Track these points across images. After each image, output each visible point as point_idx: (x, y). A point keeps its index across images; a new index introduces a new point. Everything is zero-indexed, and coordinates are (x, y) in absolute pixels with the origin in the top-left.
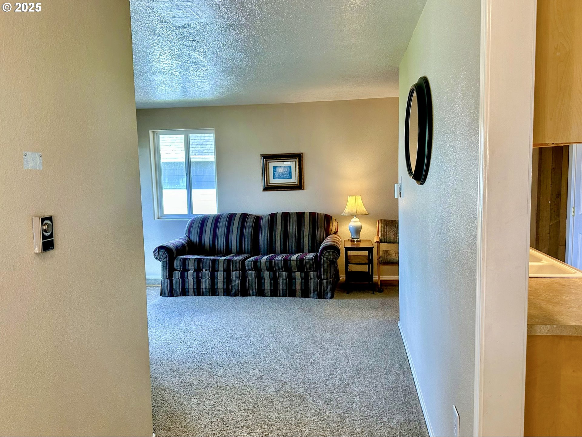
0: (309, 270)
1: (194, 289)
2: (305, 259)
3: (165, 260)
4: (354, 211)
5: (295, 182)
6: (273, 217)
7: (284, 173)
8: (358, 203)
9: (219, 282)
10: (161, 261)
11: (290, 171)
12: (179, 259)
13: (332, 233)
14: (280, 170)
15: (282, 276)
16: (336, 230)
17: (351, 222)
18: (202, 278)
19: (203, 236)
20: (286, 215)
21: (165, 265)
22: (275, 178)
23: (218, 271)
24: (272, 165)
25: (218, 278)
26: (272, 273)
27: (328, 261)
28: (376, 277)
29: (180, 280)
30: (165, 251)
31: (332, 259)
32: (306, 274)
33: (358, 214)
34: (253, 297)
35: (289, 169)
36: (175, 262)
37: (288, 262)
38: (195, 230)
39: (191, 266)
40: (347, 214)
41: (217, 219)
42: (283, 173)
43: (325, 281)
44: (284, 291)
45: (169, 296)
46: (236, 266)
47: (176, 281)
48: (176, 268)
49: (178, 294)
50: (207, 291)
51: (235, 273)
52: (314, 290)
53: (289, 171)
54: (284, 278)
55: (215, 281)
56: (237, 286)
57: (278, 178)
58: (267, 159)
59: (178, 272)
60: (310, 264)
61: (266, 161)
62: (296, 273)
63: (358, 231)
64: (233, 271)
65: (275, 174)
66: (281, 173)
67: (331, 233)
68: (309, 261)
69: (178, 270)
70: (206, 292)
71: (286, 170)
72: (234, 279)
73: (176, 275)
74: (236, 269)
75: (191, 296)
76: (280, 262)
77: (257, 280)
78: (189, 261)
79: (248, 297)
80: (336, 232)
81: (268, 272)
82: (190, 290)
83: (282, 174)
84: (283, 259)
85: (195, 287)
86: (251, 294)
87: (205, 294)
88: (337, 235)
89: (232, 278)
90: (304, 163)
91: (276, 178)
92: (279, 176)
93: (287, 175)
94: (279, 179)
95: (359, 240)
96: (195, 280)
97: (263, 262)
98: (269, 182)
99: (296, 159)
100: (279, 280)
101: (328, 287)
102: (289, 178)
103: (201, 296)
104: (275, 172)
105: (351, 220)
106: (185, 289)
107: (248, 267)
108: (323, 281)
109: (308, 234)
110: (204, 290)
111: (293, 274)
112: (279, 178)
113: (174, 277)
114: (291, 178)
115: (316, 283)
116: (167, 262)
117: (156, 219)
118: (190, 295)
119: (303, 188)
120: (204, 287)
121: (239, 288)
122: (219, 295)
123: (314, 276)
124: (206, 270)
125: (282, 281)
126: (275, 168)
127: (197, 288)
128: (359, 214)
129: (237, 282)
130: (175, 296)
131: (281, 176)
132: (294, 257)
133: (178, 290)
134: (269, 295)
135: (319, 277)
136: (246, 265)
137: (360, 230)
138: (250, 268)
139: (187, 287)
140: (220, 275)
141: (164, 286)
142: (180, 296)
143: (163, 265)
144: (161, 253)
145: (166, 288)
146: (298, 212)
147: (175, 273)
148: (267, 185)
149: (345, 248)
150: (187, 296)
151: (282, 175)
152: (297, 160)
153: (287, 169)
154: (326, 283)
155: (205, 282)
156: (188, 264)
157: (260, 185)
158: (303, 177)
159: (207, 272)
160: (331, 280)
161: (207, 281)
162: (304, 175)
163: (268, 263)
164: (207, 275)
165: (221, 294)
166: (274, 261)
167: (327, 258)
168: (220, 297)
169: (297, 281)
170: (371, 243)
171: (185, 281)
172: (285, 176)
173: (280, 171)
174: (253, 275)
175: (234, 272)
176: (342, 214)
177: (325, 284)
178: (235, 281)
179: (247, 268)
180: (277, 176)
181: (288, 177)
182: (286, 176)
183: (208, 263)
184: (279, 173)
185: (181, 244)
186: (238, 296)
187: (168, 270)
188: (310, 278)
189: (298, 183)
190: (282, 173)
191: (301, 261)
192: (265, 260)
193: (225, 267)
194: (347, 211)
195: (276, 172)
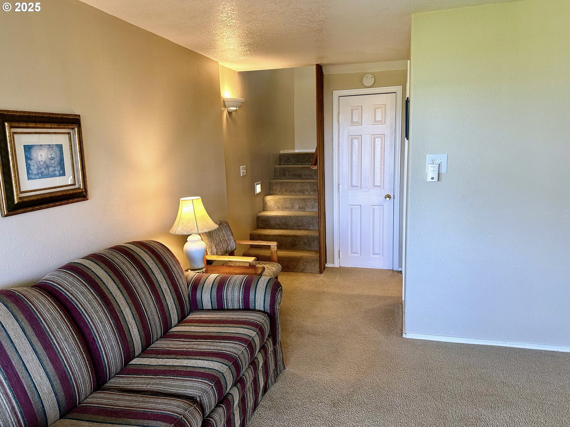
5: (75, 183)
7: (48, 162)
11: (61, 156)
14: (41, 156)
22: (31, 176)
35: (58, 153)
53: (57, 159)
57: (37, 177)
58: (13, 122)
61: (9, 129)
65: (30, 165)
66: (42, 163)
71: (54, 155)
83: (45, 166)
90: (83, 138)
91: (33, 177)
92: (39, 171)
93: (56, 168)
94: (40, 178)
99: (74, 128)
102: (60, 175)
104: (29, 162)
112: (40, 175)
114: (64, 174)
119: (88, 196)
126: (28, 149)
131: (43, 169)
151: (45, 169)
153: (55, 152)
158: (85, 172)
162: (86, 167)
172: (52, 171)
173: (40, 158)
180: (35, 172)
181: (57, 173)
182: (55, 170)
184: (39, 162)
189: (78, 185)
190: (45, 162)
195: (31, 159)
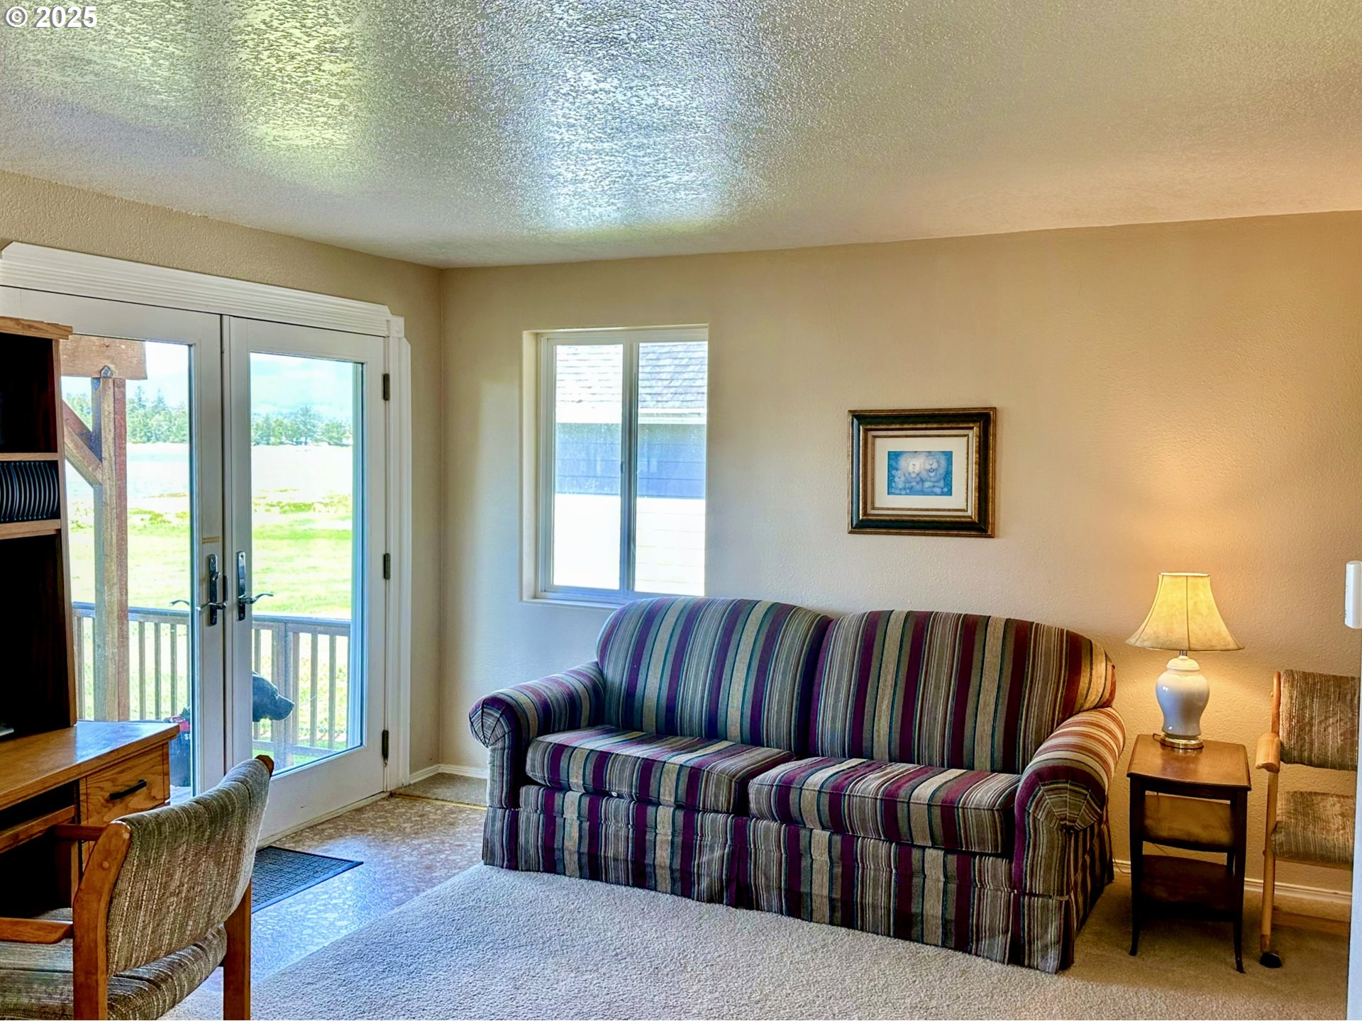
0: (977, 850)
1: (580, 854)
2: (964, 804)
3: (499, 745)
4: (1179, 633)
5: (965, 507)
6: (873, 625)
7: (924, 475)
8: (1195, 603)
9: (658, 843)
10: (487, 747)
11: (948, 468)
12: (542, 746)
13: (1087, 706)
14: (914, 466)
15: (875, 856)
16: (1107, 695)
17: (1166, 670)
18: (606, 819)
19: (641, 668)
20: (919, 625)
21: (497, 763)
22: (893, 490)
23: (658, 804)
24: (885, 445)
25: (656, 828)
26: (837, 838)
27: (1054, 825)
28: (1255, 885)
29: (542, 816)
30: (501, 716)
31: (1070, 821)
32: (966, 859)
33: (1195, 644)
34: (769, 915)
35: (943, 462)
36: (530, 755)
37: (899, 806)
38: (619, 649)
39: (576, 775)
40: (1147, 644)
41: (692, 613)
42: (921, 475)
43: (1037, 902)
44: (881, 912)
45: (505, 866)
46: (716, 796)
47: (528, 818)
48: (530, 774)
49: (533, 862)
50: (622, 866)
51: (713, 821)
52: (992, 929)
53: (942, 471)
54: (883, 863)
55: (647, 837)
56: (715, 867)
57: (903, 492)
58: (869, 427)
59: (536, 788)
60: (980, 825)
61: (866, 431)
62: (927, 850)
63: (1191, 707)
64: (705, 811)
65: (894, 476)
66: (913, 475)
67: (1082, 706)
68: (978, 817)
69: (536, 783)
70: (616, 869)
71: (935, 466)
72: (708, 840)
73: (530, 796)
74: (718, 806)
75: (570, 877)
76: (869, 802)
77: (784, 856)
78: (570, 756)
79: (751, 912)
80: (1104, 704)
81: (824, 832)
82: (567, 857)
83: (918, 479)
84: (883, 792)
85: (585, 849)
86: (764, 903)
87: (612, 875)
88: (1108, 715)
89: (702, 836)
90: (998, 441)
91: (897, 492)
92: (907, 485)
93: (936, 484)
94: (906, 494)
95: (1193, 742)
96: (586, 825)
97: (807, 792)
98: (873, 503)
99: (972, 428)
100: (863, 868)
101: (1046, 928)
102: (942, 494)
103: (601, 881)
104: (894, 472)
105: (1168, 666)
106: (553, 850)
107: (758, 803)
108: (1030, 899)
109: (993, 701)
110: (611, 864)
111: (916, 854)
112: (908, 491)
113: (522, 804)
114: (950, 493)
115: (1002, 903)
116: (506, 751)
117: (525, 599)
118: (567, 873)
119: (993, 530)
120: (610, 854)
121: (724, 877)
122: (659, 889)
123: (994, 876)
124: (620, 796)
125: (875, 876)
126: (894, 456)
127: (589, 854)
128: (1196, 647)
129: (717, 854)
130: (522, 871)
131: (914, 484)
132: (925, 790)
133: (532, 852)
134: (824, 916)
135: (1016, 882)
136: (752, 797)
137: (1201, 704)
138: (765, 807)
139: (561, 846)
140: (664, 819)
141: (493, 831)
142: (538, 871)
143: (494, 761)
144: (490, 721)
145: (497, 838)
146: (965, 615)
147: (527, 794)
148: (865, 514)
149: (1132, 776)
150: (558, 874)
151: (918, 483)
152: (973, 434)
153: (938, 462)
154: (1043, 907)
155: (616, 836)
156: (566, 767)
157: (840, 511)
158: (994, 493)
159: (623, 803)
160: (1061, 902)
161: (622, 833)
162: (997, 487)
163: (825, 800)
164: (622, 812)
165: (664, 885)
166: (849, 795)
167: (1048, 813)
168: (660, 894)
169: (929, 883)
170: (1243, 765)
171: (555, 822)
172: (929, 487)
173: (911, 469)
174: (773, 836)
175: (710, 816)
176: (1132, 641)
177: (1037, 913)
178: (712, 850)
179: (752, 805)
180: (900, 487)
181: (938, 490)
182: (934, 486)
183: (627, 773)
184: (910, 473)
185: (567, 690)
186: (721, 902)
187: (505, 778)
188: (980, 881)
189: (972, 512)
190: (918, 474)
191: (947, 810)
192: (817, 789)
193: (679, 792)
194: (1149, 630)
195: (897, 469)
